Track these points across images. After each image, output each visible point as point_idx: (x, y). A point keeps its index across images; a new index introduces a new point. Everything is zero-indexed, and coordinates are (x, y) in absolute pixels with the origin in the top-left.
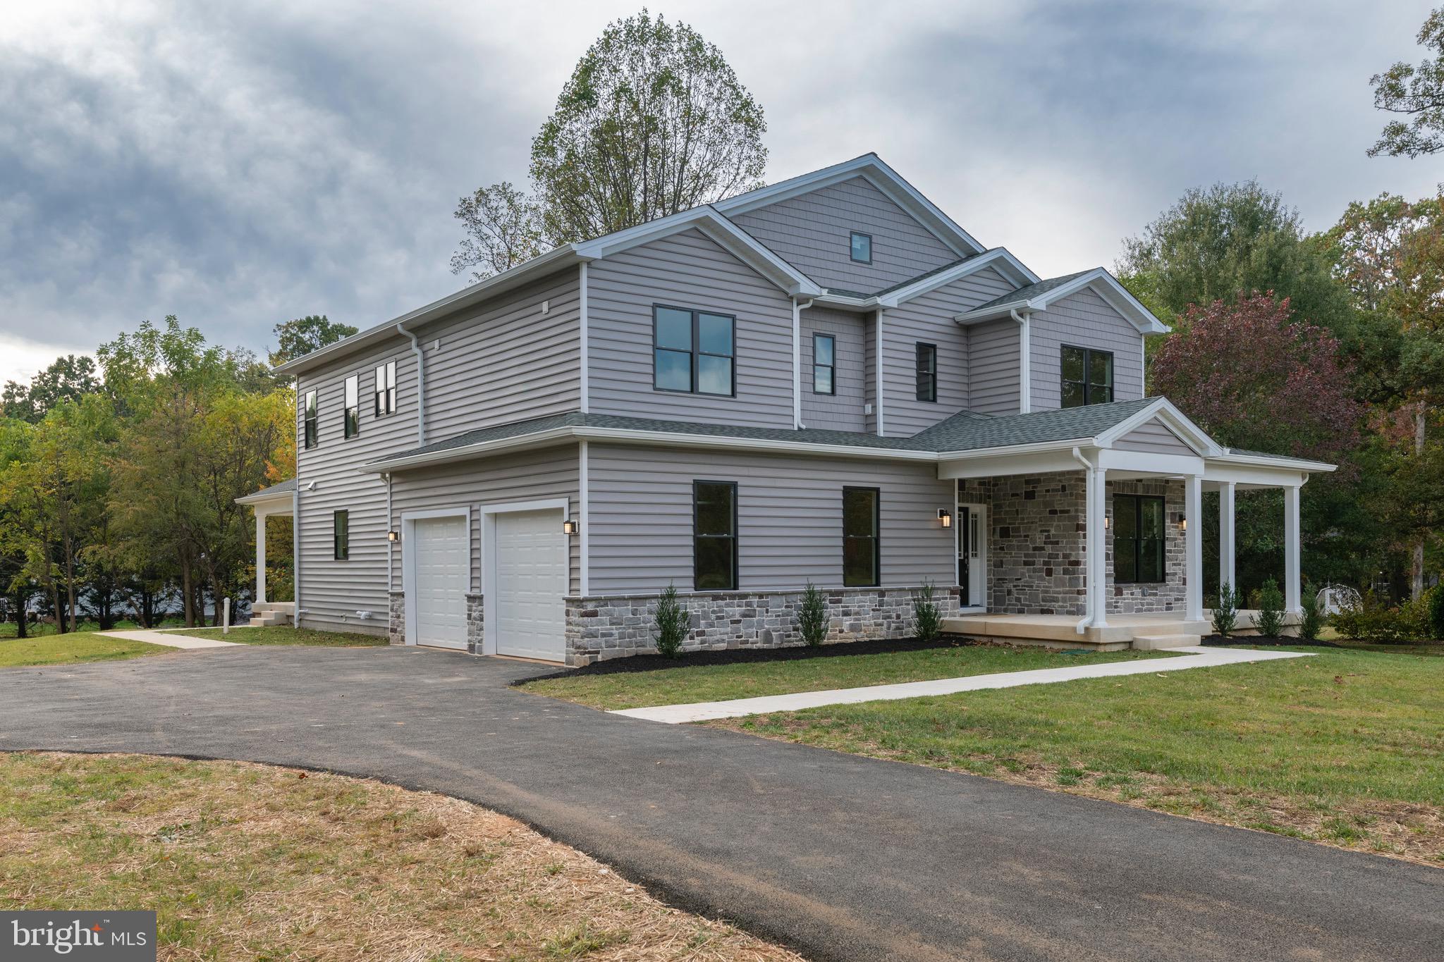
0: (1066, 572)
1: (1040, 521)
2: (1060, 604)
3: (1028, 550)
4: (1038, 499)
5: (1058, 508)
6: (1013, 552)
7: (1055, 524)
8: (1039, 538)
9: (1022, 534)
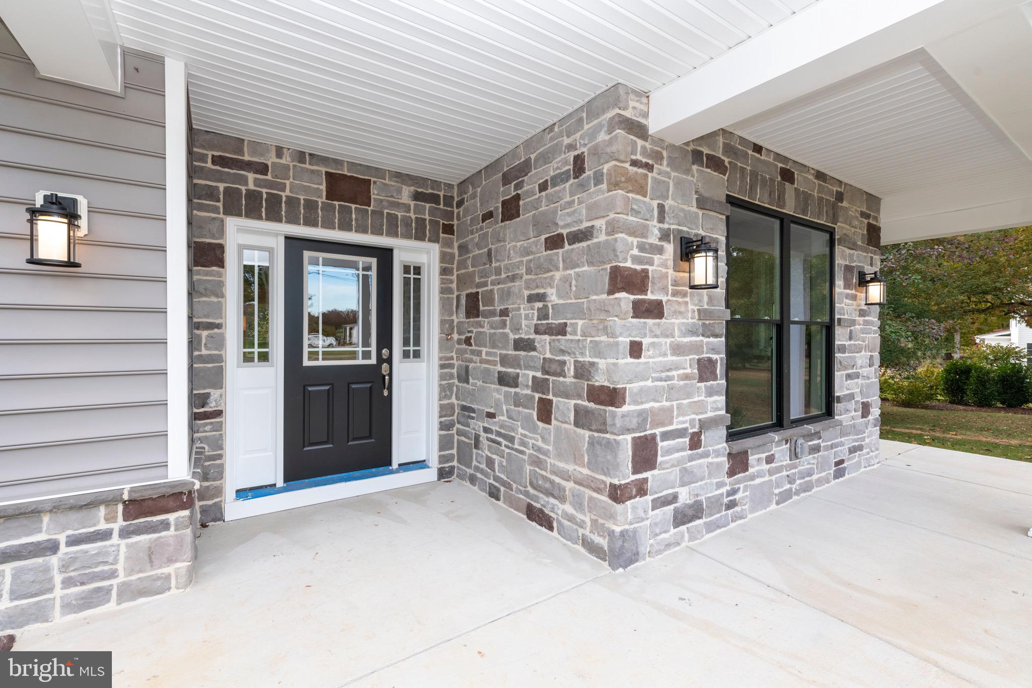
0: (582, 419)
1: (529, 272)
2: (568, 508)
3: (505, 347)
4: (525, 216)
5: (564, 226)
6: (484, 350)
7: (558, 275)
8: (527, 317)
9: (498, 308)
